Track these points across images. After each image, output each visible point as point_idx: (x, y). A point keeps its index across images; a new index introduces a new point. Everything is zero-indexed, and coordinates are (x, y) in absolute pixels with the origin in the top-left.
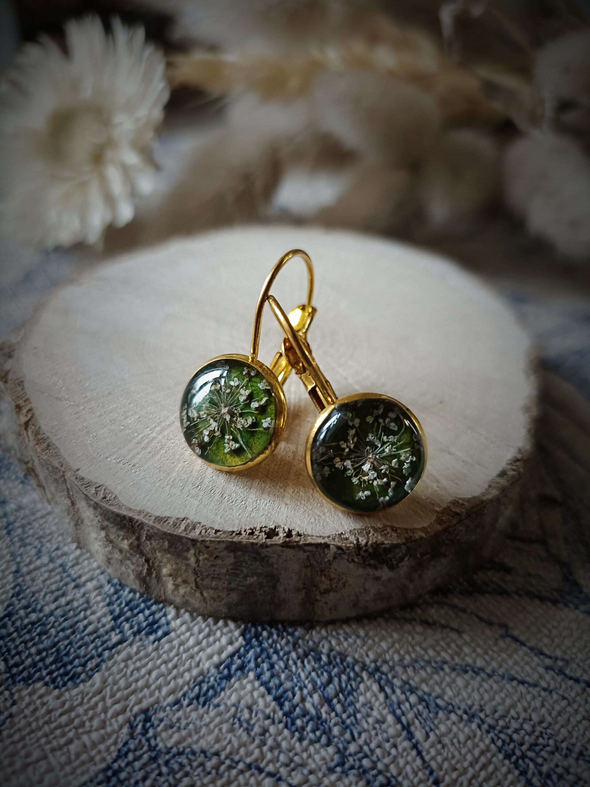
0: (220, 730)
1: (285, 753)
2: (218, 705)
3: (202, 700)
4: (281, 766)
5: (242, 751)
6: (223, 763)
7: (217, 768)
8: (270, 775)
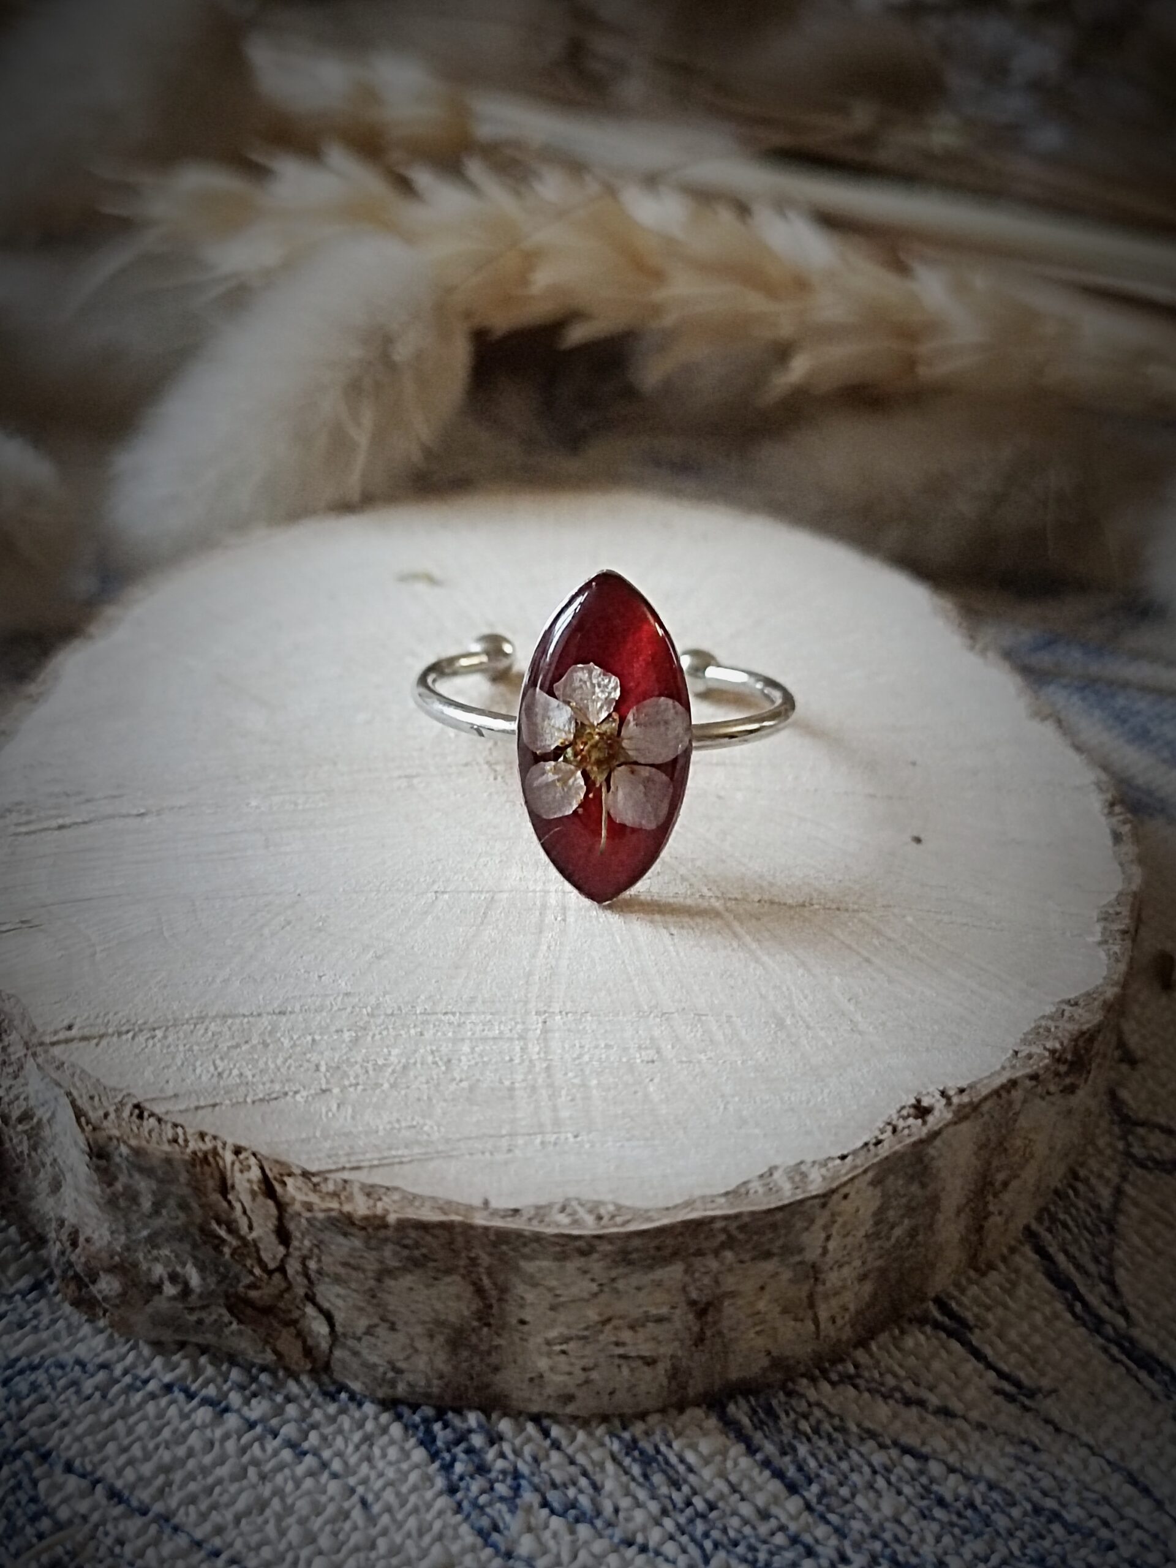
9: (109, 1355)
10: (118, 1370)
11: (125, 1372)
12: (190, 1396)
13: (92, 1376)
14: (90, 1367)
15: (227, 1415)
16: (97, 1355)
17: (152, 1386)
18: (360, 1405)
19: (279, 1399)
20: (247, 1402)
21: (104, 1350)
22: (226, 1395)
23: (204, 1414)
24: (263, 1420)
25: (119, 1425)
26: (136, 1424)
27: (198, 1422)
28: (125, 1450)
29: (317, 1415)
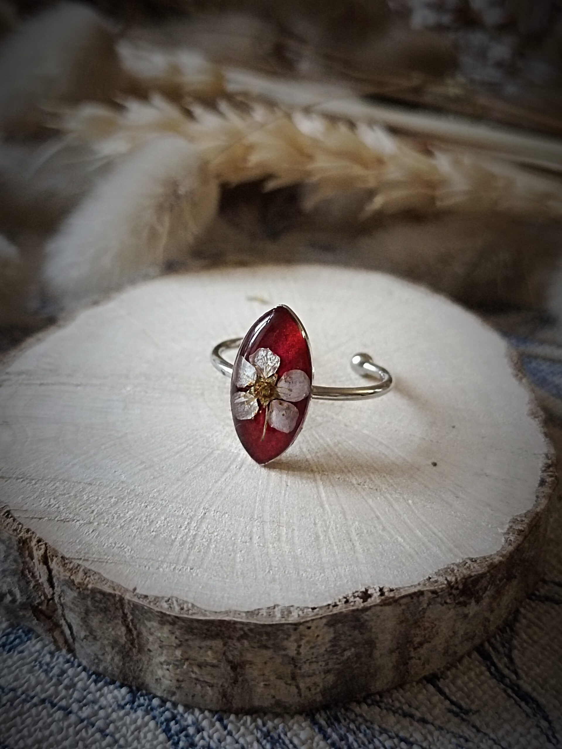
0: (21, 671)
1: (79, 691)
2: (22, 652)
3: (7, 648)
4: (73, 702)
5: (38, 688)
6: (19, 697)
7: (11, 701)
8: (61, 708)
9: (15, 684)
10: (19, 692)
11: (22, 694)
12: (53, 705)
13: (7, 694)
14: (6, 690)
15: (70, 715)
16: (10, 684)
17: (35, 700)
18: (136, 711)
19: (96, 707)
20: (81, 708)
21: (14, 681)
22: (71, 705)
23: (59, 714)
24: (88, 718)
25: (18, 719)
26: (27, 718)
27: (56, 719)
28: (20, 731)
29: (114, 716)
